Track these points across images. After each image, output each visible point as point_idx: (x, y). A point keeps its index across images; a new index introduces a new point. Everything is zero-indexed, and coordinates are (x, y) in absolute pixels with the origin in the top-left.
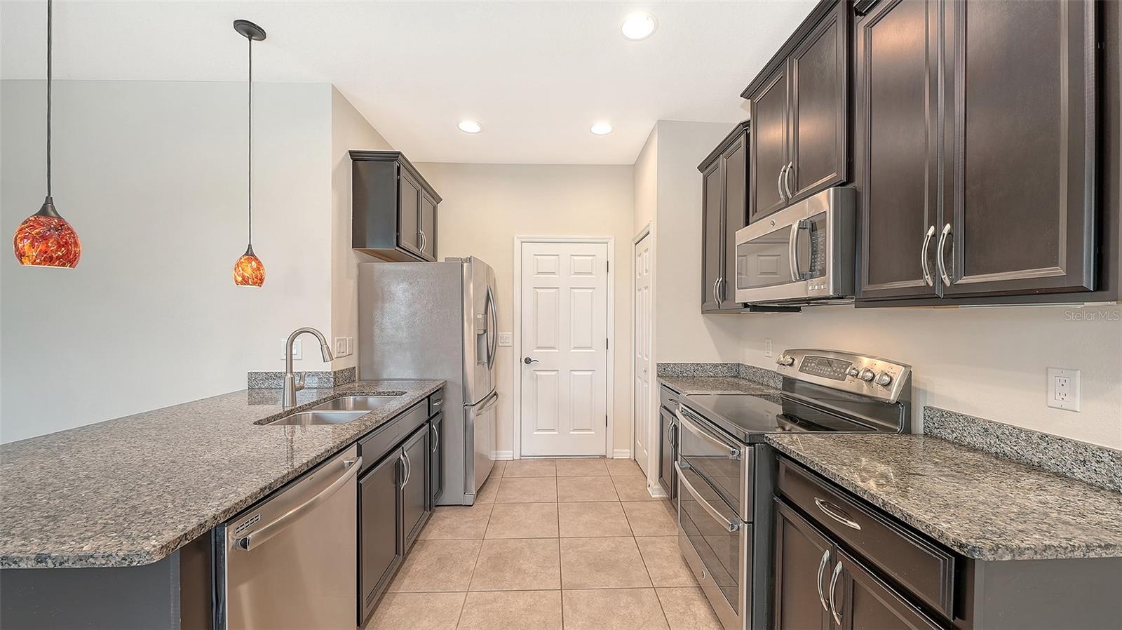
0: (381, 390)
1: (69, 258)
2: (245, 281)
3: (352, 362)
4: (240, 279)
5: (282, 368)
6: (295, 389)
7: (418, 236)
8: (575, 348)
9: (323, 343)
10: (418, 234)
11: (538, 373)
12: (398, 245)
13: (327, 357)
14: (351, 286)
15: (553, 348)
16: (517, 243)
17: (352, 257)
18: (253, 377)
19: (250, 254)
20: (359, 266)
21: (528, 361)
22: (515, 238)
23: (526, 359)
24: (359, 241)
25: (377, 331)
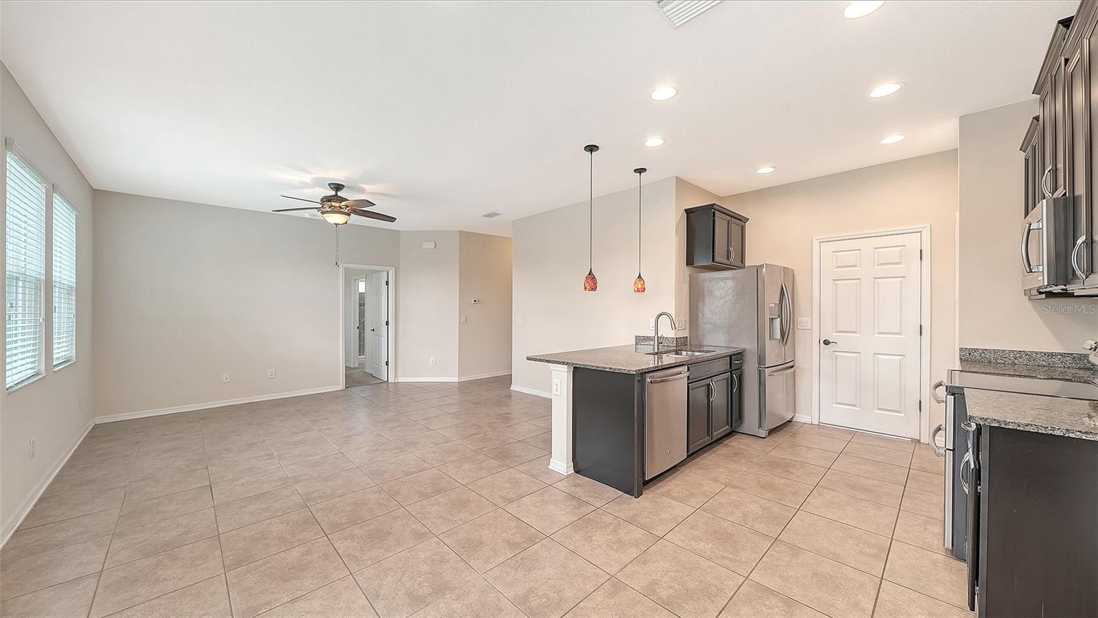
0: (702, 349)
1: (594, 288)
2: (638, 291)
3: (686, 334)
4: (636, 290)
5: (652, 334)
6: (659, 343)
7: (728, 252)
8: (880, 333)
9: (672, 320)
10: (728, 251)
11: (837, 353)
12: (713, 261)
13: (674, 328)
14: (686, 288)
15: (855, 332)
16: (816, 244)
17: (687, 271)
18: (637, 338)
19: (640, 277)
20: (690, 275)
21: (826, 343)
22: (814, 240)
23: (824, 341)
24: (690, 262)
25: (700, 315)
